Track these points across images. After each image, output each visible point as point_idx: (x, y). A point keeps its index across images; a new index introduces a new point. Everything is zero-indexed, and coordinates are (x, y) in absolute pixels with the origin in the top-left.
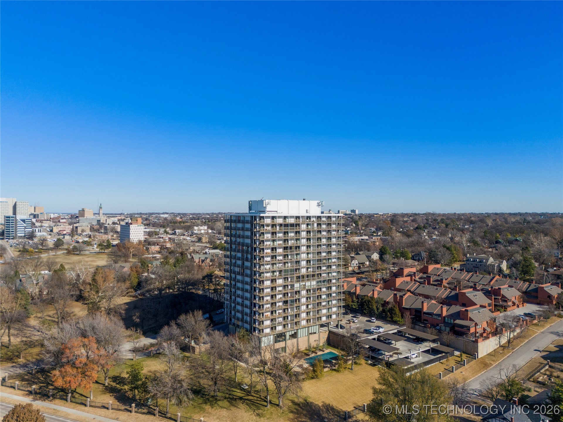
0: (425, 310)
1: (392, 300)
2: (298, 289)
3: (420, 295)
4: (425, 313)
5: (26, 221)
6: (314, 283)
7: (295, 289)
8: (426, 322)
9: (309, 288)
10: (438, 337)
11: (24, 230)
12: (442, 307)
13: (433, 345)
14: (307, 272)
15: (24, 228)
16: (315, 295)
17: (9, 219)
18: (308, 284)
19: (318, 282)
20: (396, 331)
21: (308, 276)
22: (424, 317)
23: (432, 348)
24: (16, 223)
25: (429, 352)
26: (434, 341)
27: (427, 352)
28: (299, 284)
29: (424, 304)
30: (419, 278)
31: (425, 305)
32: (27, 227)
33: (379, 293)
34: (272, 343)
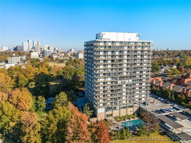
1: (182, 92)
2: (120, 84)
5: (49, 52)
6: (131, 81)
9: (128, 83)
11: (48, 55)
14: (127, 75)
16: (131, 87)
17: (44, 51)
19: (133, 80)
20: (182, 111)
21: (127, 77)
28: (120, 81)
33: (174, 87)
34: (104, 111)
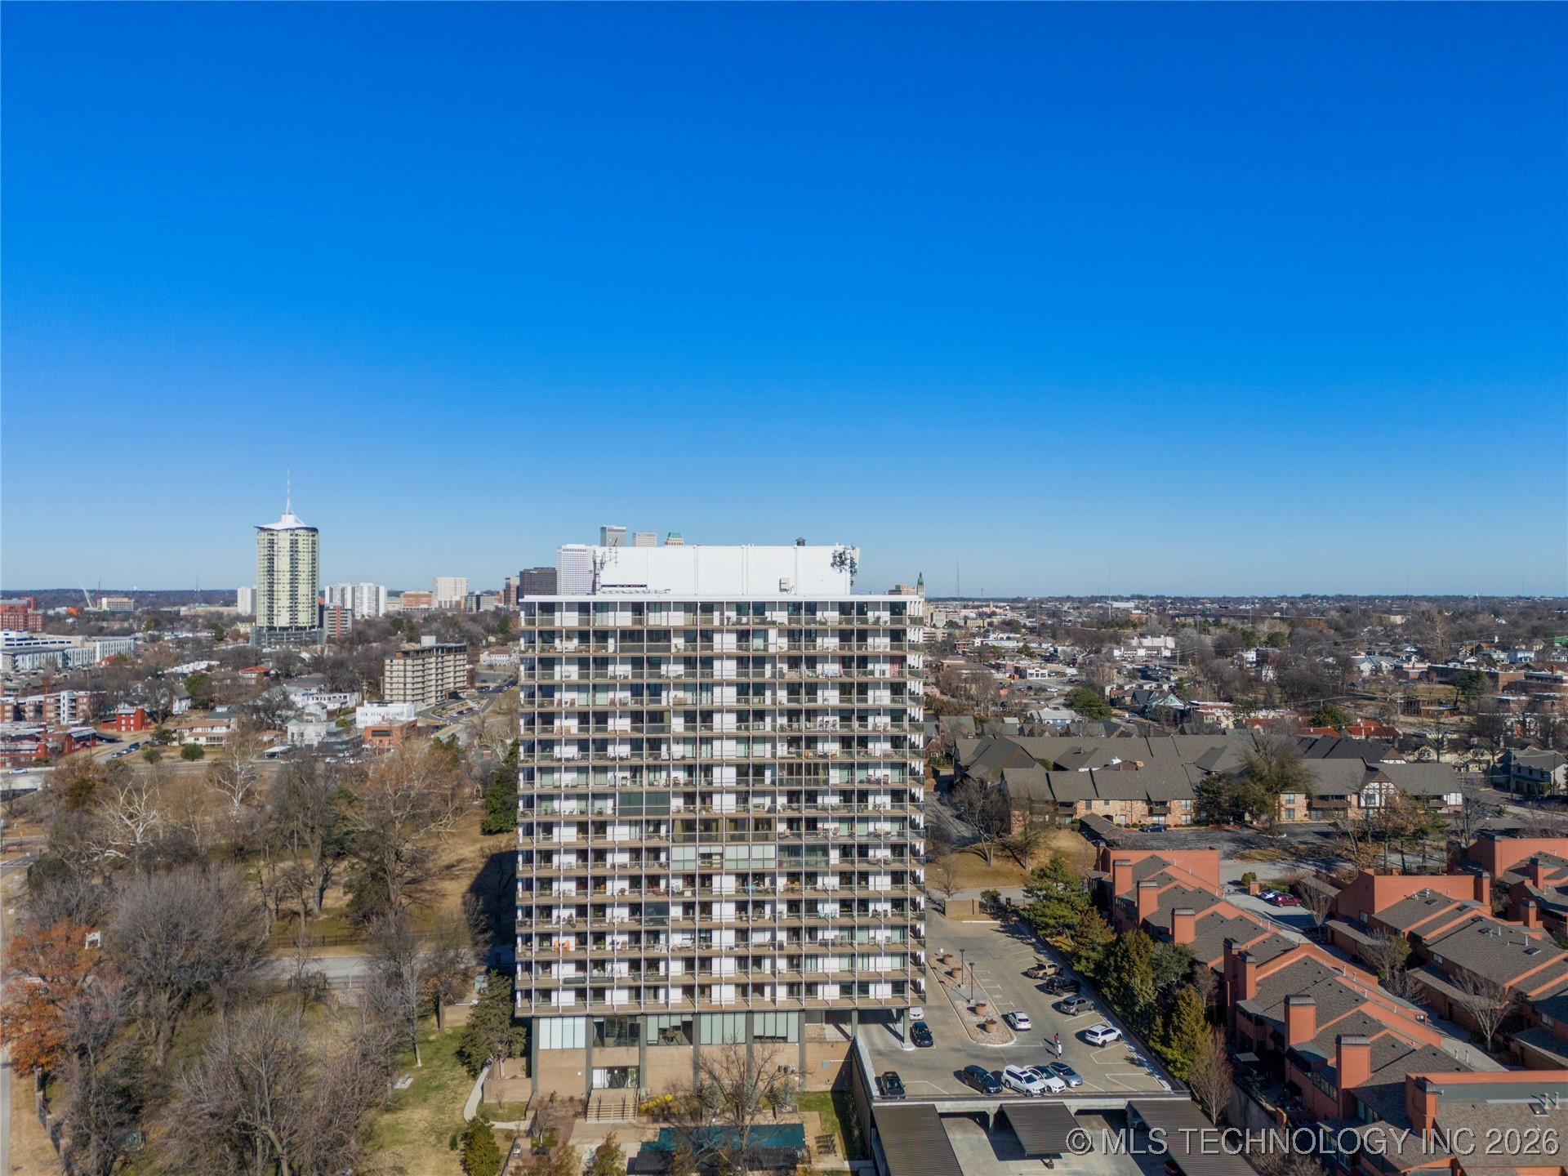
2: (696, 868)
6: (765, 852)
9: (743, 867)
14: (739, 809)
18: (737, 852)
19: (790, 851)
20: (1119, 1104)
21: (736, 823)
31: (1302, 1014)
34: (581, 1043)
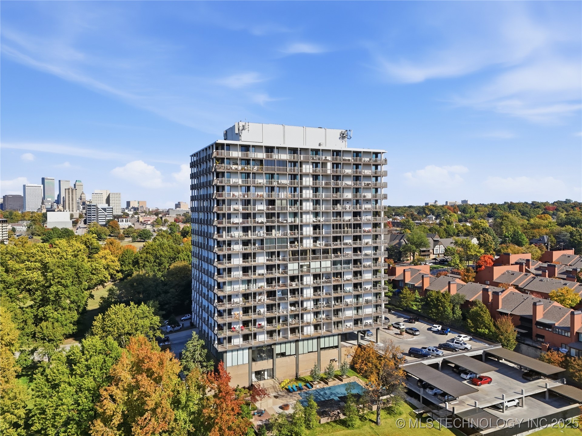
0: (539, 318)
1: (481, 300)
2: (296, 273)
3: (532, 292)
4: (539, 324)
5: (107, 209)
6: (327, 264)
7: (290, 273)
8: (541, 340)
9: (318, 271)
10: (562, 370)
11: (104, 218)
12: (572, 314)
13: (552, 384)
15: (104, 216)
16: (330, 284)
17: (90, 207)
18: (315, 265)
19: (335, 263)
20: (480, 352)
22: (537, 330)
23: (549, 390)
24: (97, 211)
25: (545, 398)
26: (554, 377)
27: (539, 396)
28: (296, 265)
29: (538, 307)
30: (536, 269)
31: (540, 309)
32: (108, 216)
33: (459, 287)
34: (246, 361)
